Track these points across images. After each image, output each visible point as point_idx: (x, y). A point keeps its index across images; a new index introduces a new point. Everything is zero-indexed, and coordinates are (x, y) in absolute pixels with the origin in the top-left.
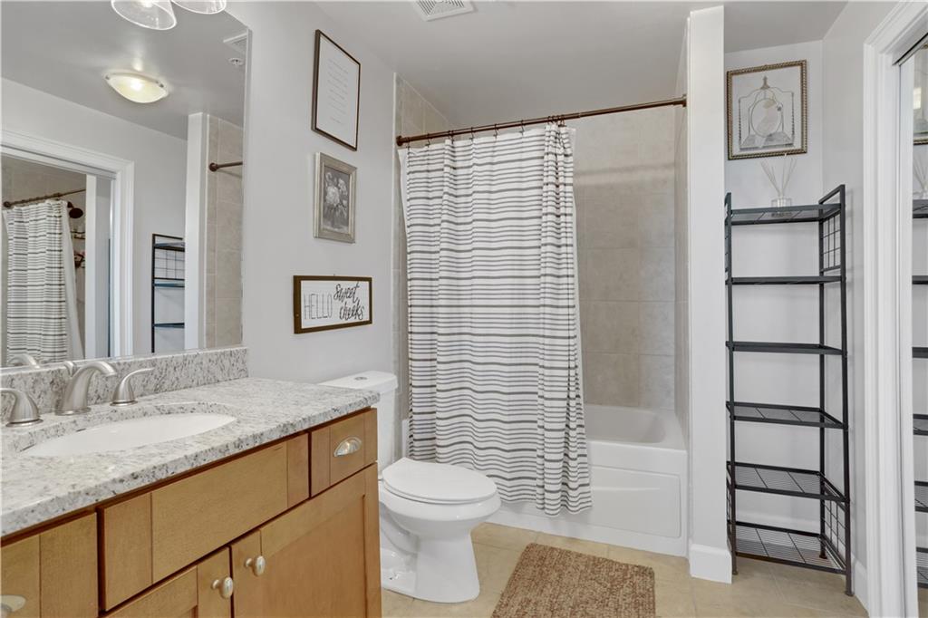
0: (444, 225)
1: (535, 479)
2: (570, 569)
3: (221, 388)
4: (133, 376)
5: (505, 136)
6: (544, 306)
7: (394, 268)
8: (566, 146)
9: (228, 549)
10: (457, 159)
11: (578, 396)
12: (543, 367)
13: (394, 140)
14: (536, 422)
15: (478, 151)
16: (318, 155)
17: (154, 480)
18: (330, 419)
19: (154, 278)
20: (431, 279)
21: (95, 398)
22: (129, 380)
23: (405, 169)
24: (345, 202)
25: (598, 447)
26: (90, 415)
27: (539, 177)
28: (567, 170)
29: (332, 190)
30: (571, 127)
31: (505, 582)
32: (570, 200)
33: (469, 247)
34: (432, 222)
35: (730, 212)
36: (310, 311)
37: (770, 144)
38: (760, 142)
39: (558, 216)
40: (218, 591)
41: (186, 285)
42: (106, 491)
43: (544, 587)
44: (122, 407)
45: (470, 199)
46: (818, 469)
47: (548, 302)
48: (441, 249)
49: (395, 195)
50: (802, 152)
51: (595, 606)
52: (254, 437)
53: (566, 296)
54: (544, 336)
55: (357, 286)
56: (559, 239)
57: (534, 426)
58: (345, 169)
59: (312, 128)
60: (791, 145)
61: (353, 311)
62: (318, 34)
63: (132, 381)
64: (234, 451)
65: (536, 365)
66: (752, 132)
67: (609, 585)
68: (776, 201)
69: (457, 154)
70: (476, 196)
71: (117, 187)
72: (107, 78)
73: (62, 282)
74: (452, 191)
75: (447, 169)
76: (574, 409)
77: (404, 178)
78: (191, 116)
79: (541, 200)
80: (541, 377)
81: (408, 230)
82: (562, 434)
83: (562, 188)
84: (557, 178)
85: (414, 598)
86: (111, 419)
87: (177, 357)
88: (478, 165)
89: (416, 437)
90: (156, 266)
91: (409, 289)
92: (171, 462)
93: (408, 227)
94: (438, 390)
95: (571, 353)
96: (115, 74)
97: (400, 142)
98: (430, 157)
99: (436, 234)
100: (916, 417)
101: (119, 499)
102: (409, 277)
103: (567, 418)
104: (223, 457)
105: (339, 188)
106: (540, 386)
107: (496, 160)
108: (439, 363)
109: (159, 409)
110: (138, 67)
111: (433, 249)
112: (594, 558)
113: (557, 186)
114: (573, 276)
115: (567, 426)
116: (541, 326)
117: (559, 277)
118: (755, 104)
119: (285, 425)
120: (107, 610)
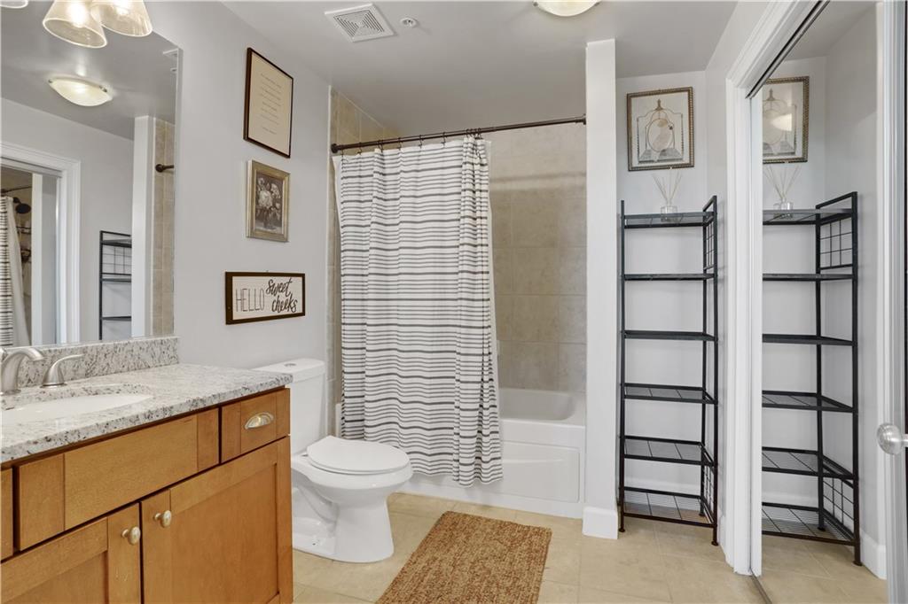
0: (374, 226)
1: (451, 454)
2: (477, 532)
3: (149, 373)
4: (63, 362)
5: (429, 146)
6: (461, 299)
7: (329, 265)
8: (482, 156)
9: (138, 504)
10: (386, 166)
11: (491, 380)
12: (459, 354)
13: (329, 148)
14: (453, 403)
15: (405, 160)
16: (250, 163)
17: (67, 443)
18: (240, 396)
19: (101, 273)
20: (363, 275)
21: (26, 382)
22: (60, 364)
23: (339, 175)
24: (278, 205)
25: (508, 425)
26: (18, 396)
27: (459, 184)
28: (483, 178)
29: (264, 195)
30: (487, 140)
31: (418, 544)
32: (485, 204)
33: (396, 246)
34: (363, 223)
35: (624, 217)
36: (242, 304)
37: (664, 158)
38: (655, 156)
39: (475, 219)
40: (126, 539)
41: (133, 281)
42: (21, 451)
43: (452, 547)
44: (52, 389)
45: (397, 202)
46: (700, 440)
47: (464, 295)
48: (371, 248)
49: (330, 198)
50: (690, 165)
51: (493, 561)
52: (164, 410)
53: (481, 291)
54: (460, 326)
55: (290, 282)
56: (476, 239)
57: (452, 406)
58: (278, 175)
59: (244, 138)
60: (681, 159)
61: (286, 304)
62: (250, 51)
63: (62, 367)
64: (143, 421)
65: (455, 352)
66: (649, 148)
67: (509, 544)
68: (664, 208)
69: (385, 162)
70: (402, 200)
71: (63, 185)
72: (50, 82)
73: (8, 277)
74: (380, 195)
75: (376, 175)
76: (487, 391)
77: (339, 183)
78: (137, 119)
79: (459, 204)
80: (458, 363)
81: (342, 230)
82: (477, 413)
83: (478, 193)
84: (474, 185)
85: (333, 560)
86: (40, 399)
87: (108, 345)
88: (405, 172)
89: (347, 418)
90: (104, 262)
91: (342, 284)
92: (84, 428)
93: (342, 227)
94: (367, 376)
95: (485, 341)
96: (58, 78)
97: (335, 149)
98: (362, 164)
99: (367, 234)
100: (764, 392)
101: (33, 458)
102: (343, 273)
103: (482, 399)
104: (133, 425)
105: (272, 192)
106: (457, 371)
107: (420, 167)
108: (367, 351)
109: (86, 390)
110: (81, 72)
111: (364, 248)
112: (502, 522)
113: (474, 192)
114: (488, 273)
115: (481, 406)
116: (459, 317)
117: (475, 273)
118: (651, 123)
119: (194, 400)
120: (22, 549)
